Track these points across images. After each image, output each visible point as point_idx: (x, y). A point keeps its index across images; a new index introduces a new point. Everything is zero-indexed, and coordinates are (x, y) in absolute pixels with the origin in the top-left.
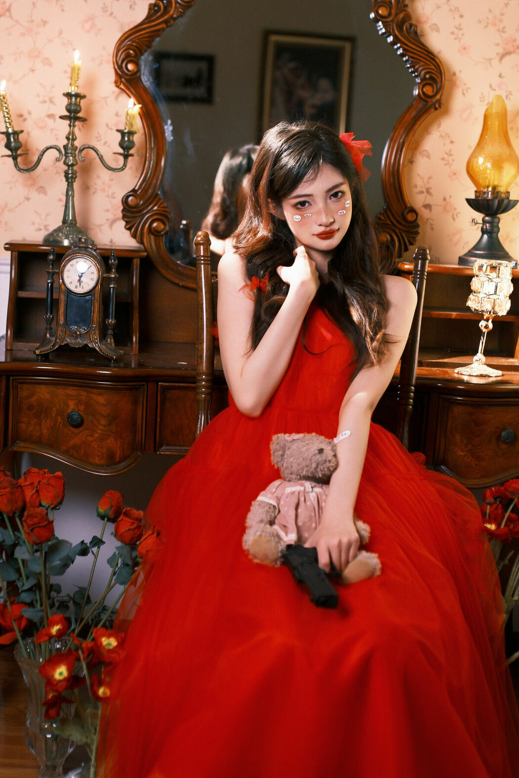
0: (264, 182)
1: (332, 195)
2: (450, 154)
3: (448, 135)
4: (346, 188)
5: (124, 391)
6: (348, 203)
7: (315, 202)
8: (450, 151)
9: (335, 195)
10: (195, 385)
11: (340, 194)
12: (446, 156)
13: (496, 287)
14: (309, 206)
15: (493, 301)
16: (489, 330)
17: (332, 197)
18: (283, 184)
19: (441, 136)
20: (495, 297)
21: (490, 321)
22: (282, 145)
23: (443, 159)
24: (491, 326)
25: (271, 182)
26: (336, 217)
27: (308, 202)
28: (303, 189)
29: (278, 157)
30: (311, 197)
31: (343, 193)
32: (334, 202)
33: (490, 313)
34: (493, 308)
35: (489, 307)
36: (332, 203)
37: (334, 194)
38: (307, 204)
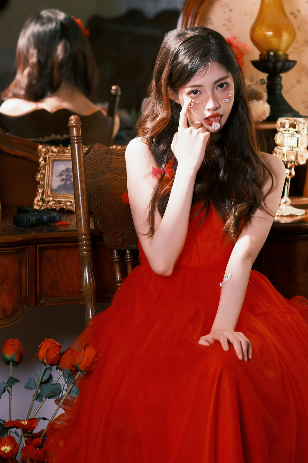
0: (165, 74)
1: (219, 86)
2: (230, 21)
3: (227, 5)
4: (230, 80)
5: (12, 255)
6: (232, 93)
7: (204, 91)
8: (230, 18)
9: (221, 86)
10: (77, 244)
11: (225, 85)
12: (226, 23)
13: (298, 141)
14: (200, 94)
15: (296, 152)
16: (292, 176)
17: (219, 88)
18: (180, 77)
19: (222, 6)
20: (297, 149)
21: (293, 169)
22: (180, 45)
23: (224, 25)
24: (293, 173)
25: (170, 76)
26: (221, 104)
27: (199, 91)
28: (195, 81)
29: (176, 56)
30: (201, 87)
31: (227, 83)
32: (220, 91)
33: (294, 162)
34: (296, 159)
35: (293, 158)
36: (218, 92)
37: (221, 84)
38: (198, 93)
